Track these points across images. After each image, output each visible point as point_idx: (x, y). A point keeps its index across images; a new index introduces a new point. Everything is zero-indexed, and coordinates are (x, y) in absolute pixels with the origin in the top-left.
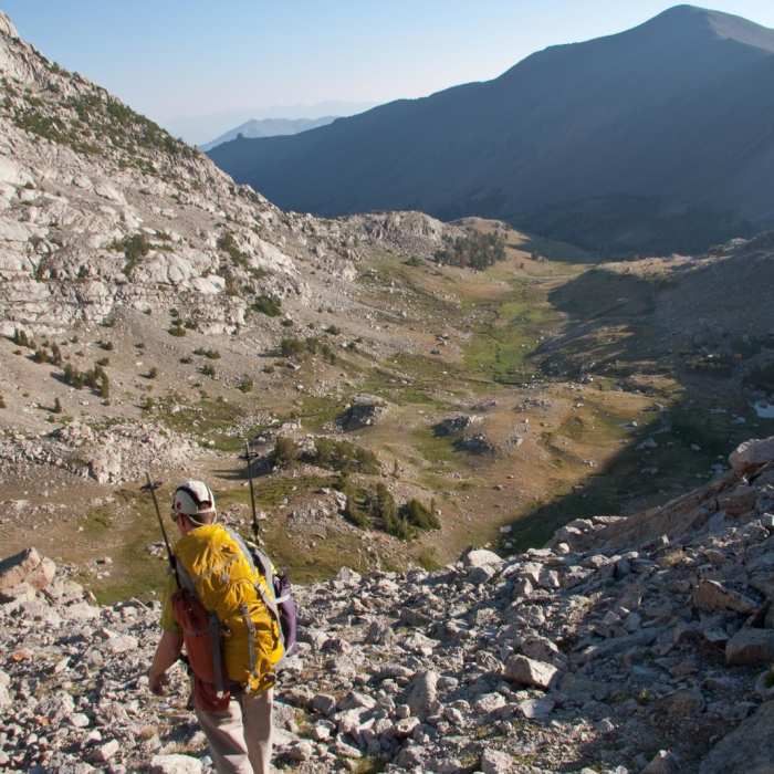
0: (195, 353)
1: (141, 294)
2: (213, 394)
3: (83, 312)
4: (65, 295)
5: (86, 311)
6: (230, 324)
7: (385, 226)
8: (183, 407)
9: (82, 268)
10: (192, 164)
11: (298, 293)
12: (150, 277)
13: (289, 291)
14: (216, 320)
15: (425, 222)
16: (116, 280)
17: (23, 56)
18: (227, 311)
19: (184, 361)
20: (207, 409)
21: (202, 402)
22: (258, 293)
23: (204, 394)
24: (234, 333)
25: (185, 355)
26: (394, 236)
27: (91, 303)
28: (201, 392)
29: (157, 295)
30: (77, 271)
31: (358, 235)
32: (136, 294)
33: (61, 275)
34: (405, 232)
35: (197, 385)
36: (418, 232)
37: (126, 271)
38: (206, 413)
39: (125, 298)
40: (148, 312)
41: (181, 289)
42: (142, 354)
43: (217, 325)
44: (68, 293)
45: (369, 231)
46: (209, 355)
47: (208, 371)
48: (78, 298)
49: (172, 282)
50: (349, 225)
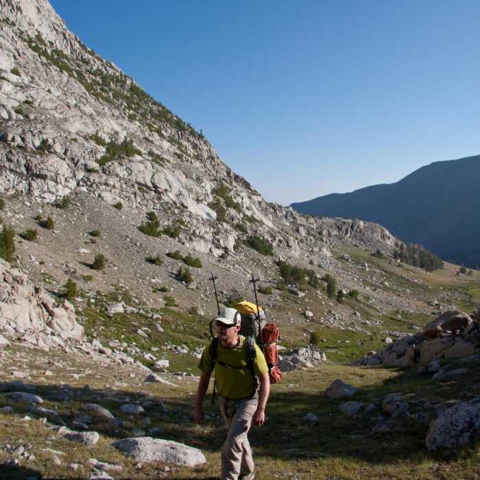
0: (169, 255)
1: (114, 187)
2: (183, 304)
3: (30, 185)
4: (10, 160)
5: (34, 184)
6: (218, 247)
7: (352, 227)
8: (129, 309)
9: (44, 142)
10: (197, 142)
11: (288, 245)
12: (130, 175)
13: (280, 241)
14: (202, 237)
15: (383, 231)
16: (86, 165)
17: (64, 35)
18: (216, 233)
19: (151, 261)
20: (169, 318)
21: (164, 310)
22: (250, 233)
23: (170, 302)
24: (222, 256)
25: (154, 255)
26: (360, 236)
27: (44, 177)
28: (166, 298)
29: (135, 194)
30: (37, 143)
31: (331, 231)
32: (107, 184)
33: (13, 140)
34: (368, 234)
35: (163, 290)
36: (377, 236)
37: (102, 162)
38: (165, 323)
39: (91, 186)
40: (119, 206)
41: (165, 198)
42: (93, 242)
43: (202, 242)
44: (15, 159)
45: (339, 229)
46: (187, 261)
47: (182, 277)
48: (28, 168)
49: (156, 187)
50: (323, 222)
